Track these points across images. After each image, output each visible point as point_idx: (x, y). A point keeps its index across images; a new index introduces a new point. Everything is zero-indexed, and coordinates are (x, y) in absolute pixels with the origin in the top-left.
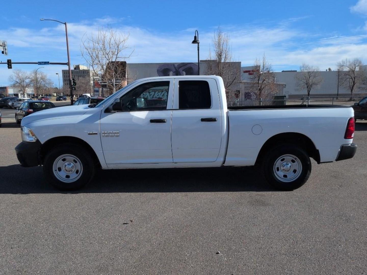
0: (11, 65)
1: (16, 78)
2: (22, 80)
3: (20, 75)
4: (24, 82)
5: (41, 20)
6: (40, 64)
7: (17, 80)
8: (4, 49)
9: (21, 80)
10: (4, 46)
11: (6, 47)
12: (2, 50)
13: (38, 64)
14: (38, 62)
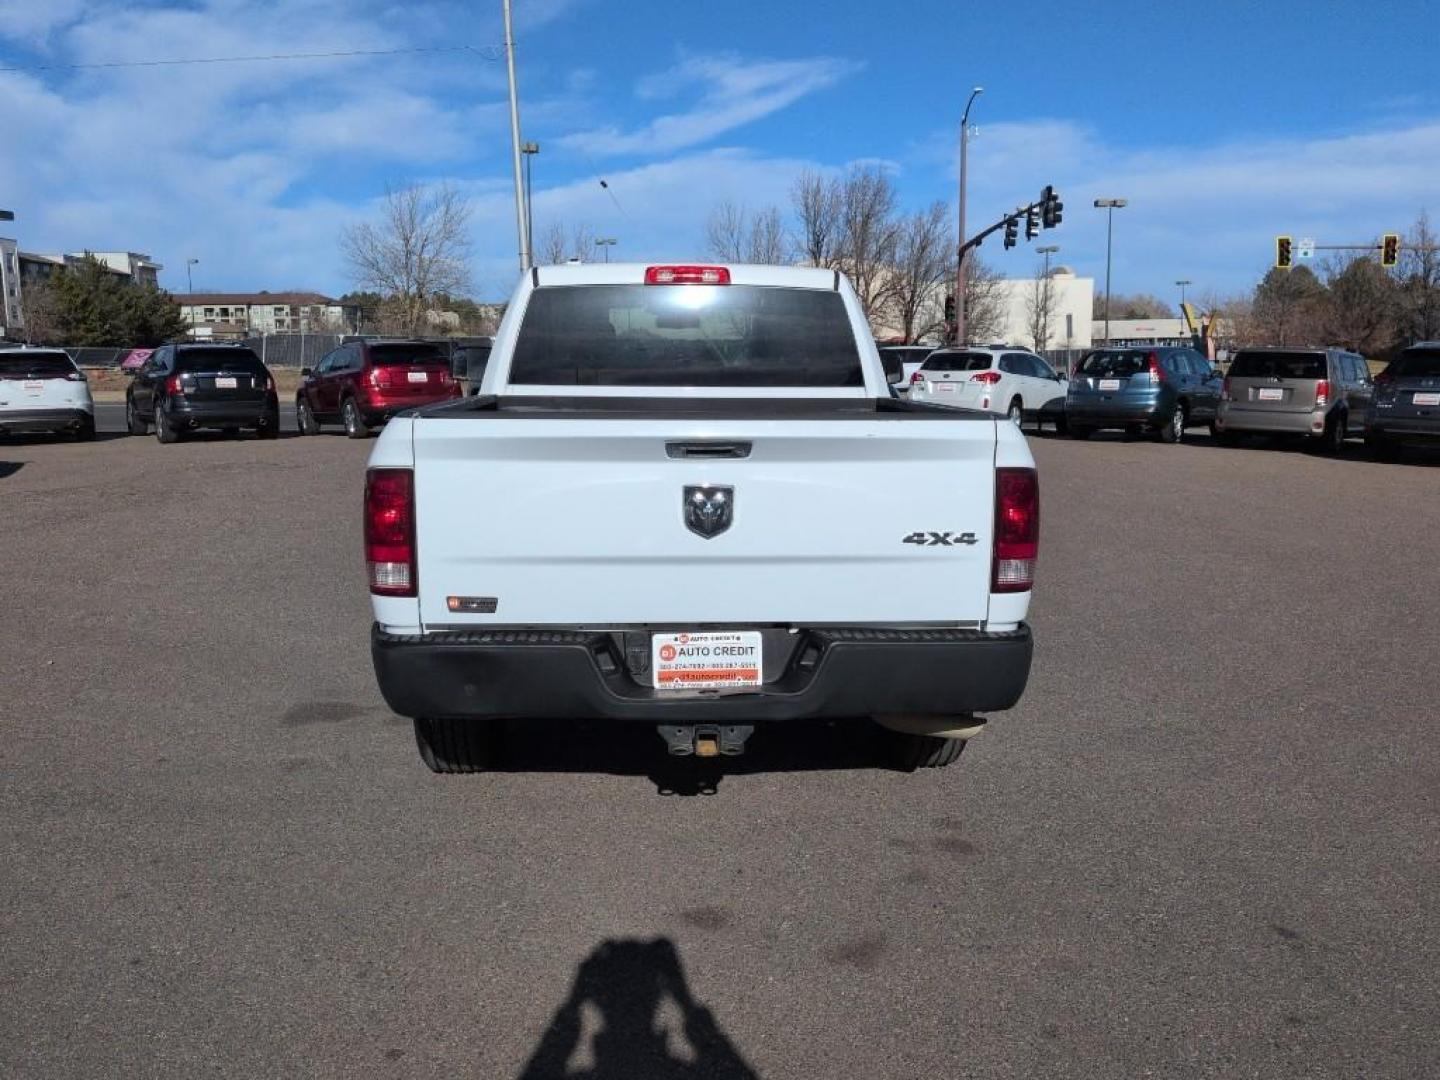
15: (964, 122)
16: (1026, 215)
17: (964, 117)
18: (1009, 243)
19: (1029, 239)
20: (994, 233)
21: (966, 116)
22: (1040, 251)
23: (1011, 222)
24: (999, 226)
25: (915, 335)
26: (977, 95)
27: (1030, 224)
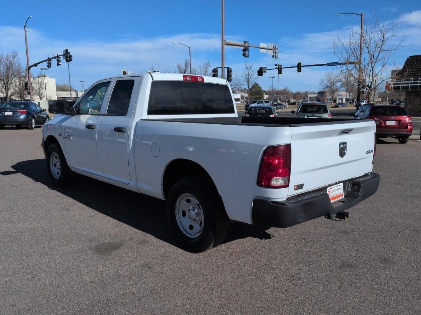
0: (300, 69)
1: (327, 82)
2: (333, 84)
3: (332, 78)
4: (335, 86)
5: (335, 15)
6: (329, 66)
7: (328, 84)
8: (275, 53)
9: (331, 83)
10: (274, 50)
11: (277, 51)
12: (273, 54)
13: (327, 66)
14: (327, 63)
15: (25, 26)
16: (56, 58)
17: (25, 25)
18: (49, 66)
19: (58, 66)
20: (43, 63)
21: (26, 24)
22: (42, 69)
23: (49, 60)
24: (45, 61)
25: (9, 95)
26: (30, 18)
27: (58, 61)
